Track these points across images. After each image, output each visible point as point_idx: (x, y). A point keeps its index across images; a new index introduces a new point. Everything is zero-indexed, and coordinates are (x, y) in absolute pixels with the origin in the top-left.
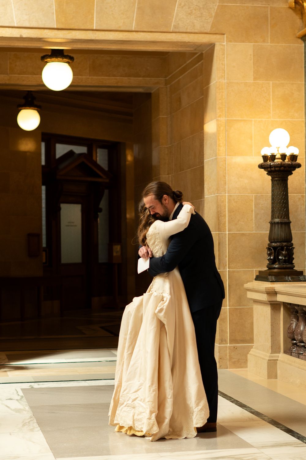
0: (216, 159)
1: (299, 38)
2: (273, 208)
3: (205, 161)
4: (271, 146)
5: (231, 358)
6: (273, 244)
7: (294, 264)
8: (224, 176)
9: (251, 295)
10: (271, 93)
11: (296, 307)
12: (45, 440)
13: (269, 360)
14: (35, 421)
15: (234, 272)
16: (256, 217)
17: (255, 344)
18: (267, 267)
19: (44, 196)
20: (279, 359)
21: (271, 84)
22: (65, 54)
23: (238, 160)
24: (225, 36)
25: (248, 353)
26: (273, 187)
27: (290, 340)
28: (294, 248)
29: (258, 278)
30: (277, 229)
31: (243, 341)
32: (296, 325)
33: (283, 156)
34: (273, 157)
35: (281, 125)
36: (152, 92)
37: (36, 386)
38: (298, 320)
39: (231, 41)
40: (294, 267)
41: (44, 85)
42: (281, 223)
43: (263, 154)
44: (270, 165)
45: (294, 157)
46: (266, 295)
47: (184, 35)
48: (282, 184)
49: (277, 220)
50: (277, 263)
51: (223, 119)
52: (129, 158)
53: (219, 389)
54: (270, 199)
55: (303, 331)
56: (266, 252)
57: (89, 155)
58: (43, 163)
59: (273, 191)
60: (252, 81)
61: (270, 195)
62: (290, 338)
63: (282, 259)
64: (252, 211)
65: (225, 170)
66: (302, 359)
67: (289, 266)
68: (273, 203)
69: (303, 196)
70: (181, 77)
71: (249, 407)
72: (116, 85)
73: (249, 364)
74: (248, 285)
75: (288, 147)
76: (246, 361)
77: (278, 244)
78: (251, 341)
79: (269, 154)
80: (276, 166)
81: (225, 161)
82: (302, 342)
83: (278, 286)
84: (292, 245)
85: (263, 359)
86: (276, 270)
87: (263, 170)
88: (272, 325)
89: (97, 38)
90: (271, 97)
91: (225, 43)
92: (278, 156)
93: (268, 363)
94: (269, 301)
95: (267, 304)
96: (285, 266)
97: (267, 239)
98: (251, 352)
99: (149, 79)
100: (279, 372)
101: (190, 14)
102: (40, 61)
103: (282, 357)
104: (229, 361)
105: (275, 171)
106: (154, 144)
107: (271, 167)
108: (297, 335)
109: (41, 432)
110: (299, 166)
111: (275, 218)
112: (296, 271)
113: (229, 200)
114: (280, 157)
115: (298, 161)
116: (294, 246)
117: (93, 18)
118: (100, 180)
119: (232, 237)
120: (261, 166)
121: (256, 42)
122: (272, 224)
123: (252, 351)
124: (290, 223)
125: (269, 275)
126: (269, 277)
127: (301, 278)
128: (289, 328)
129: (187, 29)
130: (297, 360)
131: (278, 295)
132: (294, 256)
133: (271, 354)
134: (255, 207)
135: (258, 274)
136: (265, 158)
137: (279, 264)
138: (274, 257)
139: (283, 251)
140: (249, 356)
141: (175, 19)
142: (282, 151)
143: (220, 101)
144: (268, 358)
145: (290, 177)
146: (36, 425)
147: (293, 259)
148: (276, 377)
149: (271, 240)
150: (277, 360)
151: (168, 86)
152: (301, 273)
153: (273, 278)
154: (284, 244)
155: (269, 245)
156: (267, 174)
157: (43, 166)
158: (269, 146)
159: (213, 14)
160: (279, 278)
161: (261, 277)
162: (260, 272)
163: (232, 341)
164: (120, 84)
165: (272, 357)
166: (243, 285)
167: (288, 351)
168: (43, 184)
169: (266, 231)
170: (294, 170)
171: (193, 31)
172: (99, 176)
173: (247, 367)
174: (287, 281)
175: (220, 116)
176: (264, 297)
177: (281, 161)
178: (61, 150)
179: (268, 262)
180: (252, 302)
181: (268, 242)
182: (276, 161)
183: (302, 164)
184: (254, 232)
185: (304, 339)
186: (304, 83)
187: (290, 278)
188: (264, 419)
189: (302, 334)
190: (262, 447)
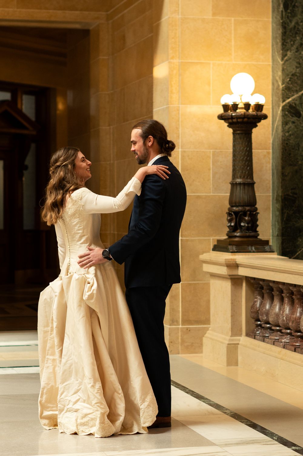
0: (168, 108)
2: (234, 166)
3: (154, 110)
4: (233, 93)
5: (183, 341)
6: (234, 208)
7: (258, 231)
8: (177, 128)
9: (207, 268)
10: (233, 32)
11: (261, 283)
13: (228, 344)
15: (187, 240)
16: (214, 177)
17: (211, 326)
18: (227, 235)
20: (240, 343)
21: (233, 21)
23: (193, 109)
25: (203, 336)
26: (234, 141)
27: (253, 320)
28: (258, 213)
29: (216, 248)
30: (239, 191)
31: (198, 322)
32: (261, 303)
33: (247, 106)
34: (235, 107)
35: (244, 69)
36: (91, 28)
38: (263, 297)
40: (258, 235)
42: (244, 184)
43: (223, 103)
44: (232, 116)
45: (259, 107)
46: (225, 268)
48: (245, 139)
49: (239, 180)
50: (239, 231)
51: (176, 61)
52: (61, 106)
53: (171, 379)
54: (231, 156)
55: (269, 310)
56: (225, 217)
57: (13, 103)
59: (234, 146)
61: (231, 150)
62: (253, 318)
63: (244, 226)
64: (209, 169)
65: (179, 121)
66: (267, 343)
67: (253, 234)
68: (234, 160)
69: (268, 153)
70: (126, 11)
71: (207, 399)
72: (48, 19)
73: (204, 348)
74: (204, 257)
75: (252, 95)
76: (201, 345)
77: (240, 208)
78: (207, 321)
79: (230, 103)
80: (238, 117)
81: (178, 110)
82: (268, 323)
83: (240, 258)
84: (256, 209)
85: (222, 343)
86: (237, 239)
87: (223, 121)
88: (232, 303)
90: (233, 35)
92: (241, 105)
93: (228, 348)
94: (230, 275)
95: (227, 278)
96: (248, 234)
98: (207, 335)
99: (87, 13)
100: (240, 358)
103: (244, 340)
104: (181, 345)
105: (237, 123)
106: (92, 91)
107: (232, 118)
108: (262, 315)
110: (265, 117)
111: (237, 178)
112: (261, 240)
113: (183, 157)
114: (243, 106)
115: (264, 112)
116: (258, 211)
118: (25, 132)
120: (221, 117)
122: (234, 185)
123: (209, 334)
124: (253, 183)
125: (230, 245)
126: (230, 247)
127: (267, 248)
128: (253, 306)
130: (262, 344)
131: (240, 269)
132: (258, 223)
133: (231, 336)
134: (213, 164)
135: (216, 243)
136: (226, 107)
137: (241, 232)
138: (236, 224)
139: (246, 216)
140: (204, 339)
142: (245, 100)
143: (173, 40)
144: (227, 342)
145: (254, 131)
147: (257, 226)
148: (236, 364)
149: (232, 203)
150: (238, 344)
151: (110, 21)
152: (267, 242)
153: (234, 248)
154: (247, 208)
155: (229, 209)
156: (228, 126)
158: (231, 93)
160: (241, 248)
161: (219, 247)
162: (218, 241)
163: (185, 322)
164: (53, 19)
165: (233, 340)
166: (198, 256)
167: (251, 334)
169: (225, 193)
170: (259, 121)
172: (24, 127)
173: (202, 352)
174: (250, 252)
175: (173, 58)
176: (224, 271)
177: (245, 111)
179: (227, 229)
180: (208, 276)
181: (229, 206)
182: (238, 111)
183: (268, 115)
184: (212, 194)
185: (271, 320)
186: (271, 20)
187: (253, 248)
188: (225, 413)
189: (267, 314)
190: (226, 445)
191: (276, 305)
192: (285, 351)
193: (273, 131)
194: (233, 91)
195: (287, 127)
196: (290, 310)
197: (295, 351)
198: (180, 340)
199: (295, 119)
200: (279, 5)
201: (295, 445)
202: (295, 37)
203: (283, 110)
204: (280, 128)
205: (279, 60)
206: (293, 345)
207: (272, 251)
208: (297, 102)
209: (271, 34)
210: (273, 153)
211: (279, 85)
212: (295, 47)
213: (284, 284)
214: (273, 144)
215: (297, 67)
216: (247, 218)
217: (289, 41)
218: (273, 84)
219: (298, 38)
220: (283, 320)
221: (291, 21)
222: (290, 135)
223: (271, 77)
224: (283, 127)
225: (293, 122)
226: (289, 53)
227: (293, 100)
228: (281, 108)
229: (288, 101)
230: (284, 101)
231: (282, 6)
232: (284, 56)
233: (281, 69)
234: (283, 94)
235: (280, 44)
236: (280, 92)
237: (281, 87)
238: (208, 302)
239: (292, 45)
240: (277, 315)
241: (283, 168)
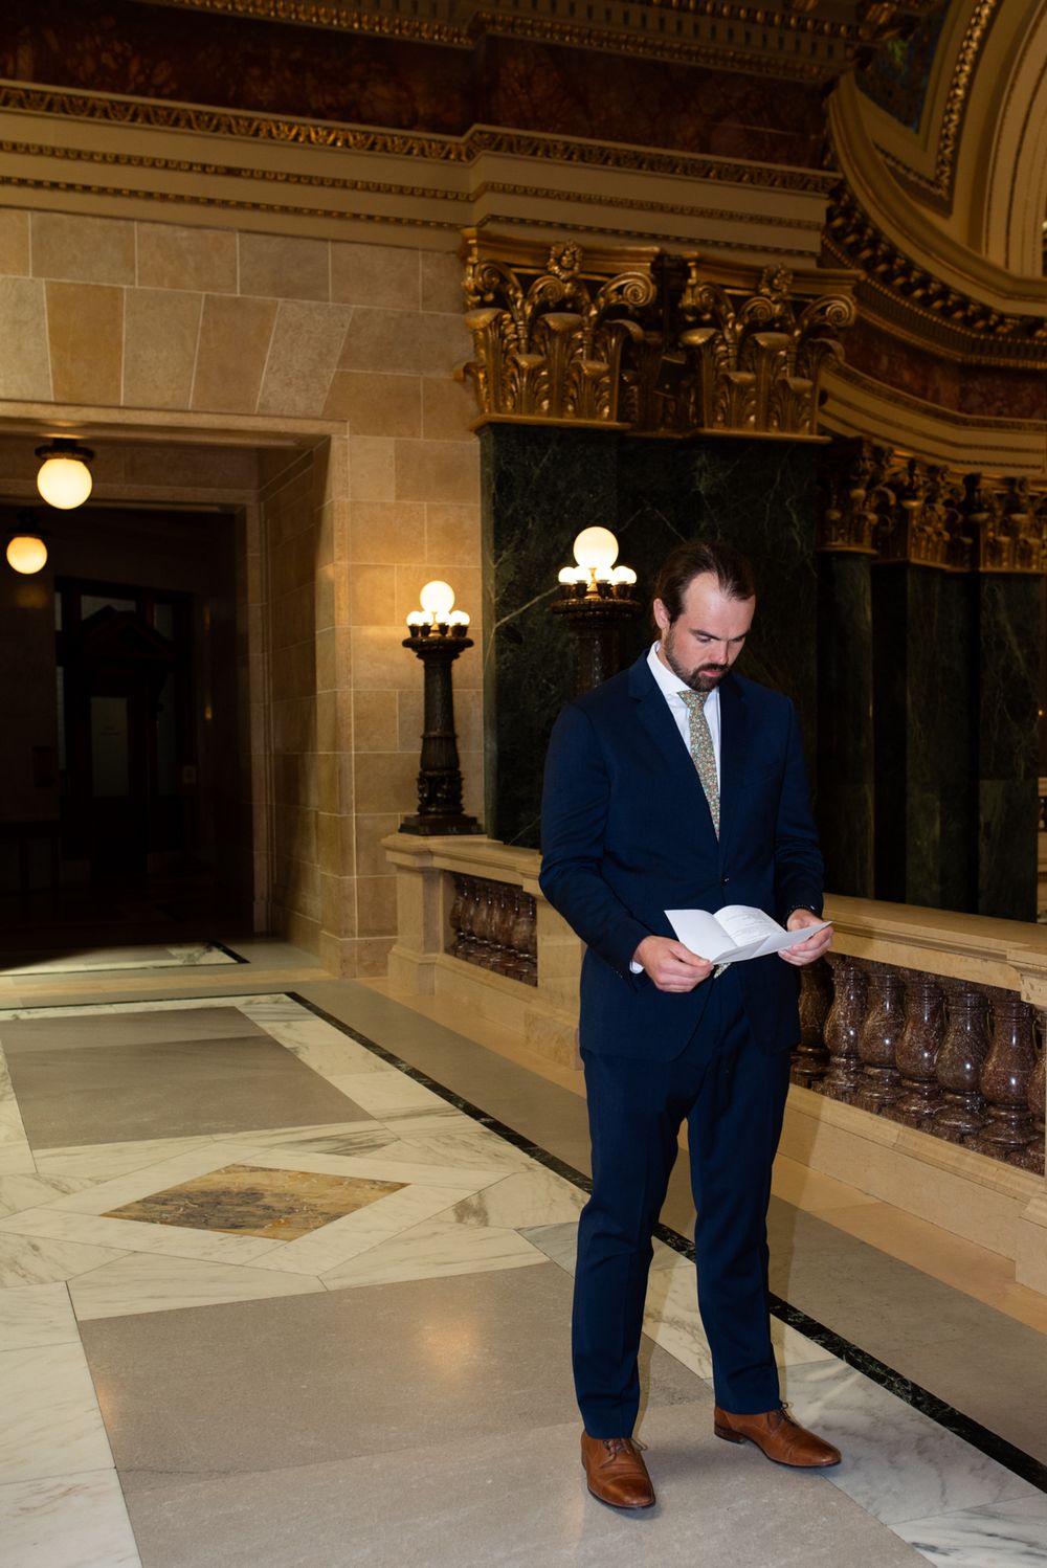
0: (334, 629)
1: (471, 431)
2: (427, 712)
3: (317, 632)
4: (424, 611)
5: (360, 960)
6: (428, 773)
7: (462, 805)
8: (348, 659)
9: (391, 857)
10: (426, 522)
12: (19, 1115)
13: (420, 964)
14: (9, 1081)
15: (365, 818)
16: (401, 728)
17: (399, 937)
18: (418, 810)
19: (60, 683)
20: (436, 962)
21: (425, 507)
22: (81, 445)
23: (372, 631)
24: (348, 424)
25: (389, 952)
26: (427, 677)
27: (453, 930)
28: (462, 779)
29: (404, 829)
30: (434, 747)
31: (382, 932)
32: (465, 906)
33: (443, 628)
34: (426, 629)
35: (440, 576)
36: (235, 511)
37: (24, 1015)
38: (467, 898)
39: (358, 434)
40: (463, 810)
41: (41, 498)
42: (442, 739)
43: (410, 624)
44: (423, 642)
45: (460, 630)
46: (415, 857)
47: (277, 420)
48: (443, 674)
49: (434, 733)
50: (435, 804)
51: (346, 564)
54: (422, 700)
55: (473, 917)
56: (415, 785)
57: (140, 615)
58: (59, 627)
59: (427, 684)
60: (391, 500)
61: (422, 690)
62: (454, 927)
63: (441, 798)
64: (395, 717)
65: (349, 648)
66: (472, 963)
67: (455, 808)
68: (427, 705)
69: (478, 693)
70: (281, 489)
72: (171, 500)
73: (390, 969)
74: (384, 841)
75: (450, 612)
76: (385, 965)
77: (436, 773)
78: (394, 931)
79: (420, 624)
80: (431, 644)
81: (349, 633)
82: (472, 934)
83: (434, 842)
84: (460, 773)
85: (411, 962)
86: (431, 817)
87: (409, 650)
88: (425, 907)
89: (127, 422)
90: (426, 528)
91: (347, 436)
92: (435, 627)
93: (419, 969)
94: (420, 868)
95: (417, 872)
96: (447, 809)
97: (418, 764)
98: (393, 950)
99: (228, 490)
100: (436, 984)
101: (287, 384)
102: (34, 456)
103: (442, 958)
104: (358, 965)
105: (431, 652)
107: (423, 644)
108: (466, 923)
109: (15, 1102)
110: (470, 643)
111: (432, 729)
112: (465, 817)
113: (357, 701)
114: (437, 629)
115: (469, 636)
116: (463, 776)
117: (118, 386)
119: (362, 760)
120: (406, 643)
121: (400, 435)
122: (426, 740)
123: (396, 949)
124: (455, 737)
125: (422, 824)
126: (421, 828)
127: (473, 828)
128: (454, 911)
129: (282, 410)
130: (464, 964)
131: (434, 858)
132: (463, 793)
133: (427, 951)
134: (400, 710)
135: (404, 822)
136: (413, 629)
137: (437, 806)
138: (430, 794)
139: (444, 784)
140: (389, 956)
141: (263, 393)
142: (440, 620)
143: (340, 533)
144: (418, 961)
145: (456, 664)
146: (9, 1088)
147: (462, 797)
148: (432, 992)
149: (425, 766)
150: (434, 964)
151: (262, 503)
152: (474, 820)
153: (428, 829)
154: (447, 773)
155: (421, 774)
156: (418, 656)
157: (58, 633)
158: (421, 609)
159: (328, 387)
160: (437, 829)
161: (406, 828)
162: (407, 819)
163: (362, 932)
164: (178, 499)
165: (426, 958)
166: (379, 840)
167: (452, 950)
168: (58, 664)
169: (416, 750)
170: (462, 650)
171: (293, 414)
172: (158, 651)
173: (386, 975)
174: (449, 834)
175: (340, 559)
176: (413, 861)
177: (439, 635)
178: (90, 605)
179: (419, 802)
180: (394, 867)
181: (419, 769)
182: (431, 635)
183: (475, 642)
184: (399, 752)
185: (476, 930)
186: (479, 505)
187: (455, 829)
188: (398, 1068)
189: (471, 922)
190: (389, 1118)
191: (482, 910)
192: (493, 974)
193: (484, 662)
194: (424, 606)
195: (503, 657)
196: (500, 916)
197: (506, 975)
198: (356, 958)
199: (513, 646)
200: (489, 486)
201: (484, 1115)
202: (513, 530)
203: (497, 632)
204: (493, 658)
205: (491, 562)
206: (504, 967)
207: (480, 832)
208: (517, 622)
209: (479, 525)
210: (485, 693)
211: (491, 599)
212: (513, 544)
213: (490, 881)
214: (484, 680)
215: (516, 573)
216: (445, 787)
217: (504, 536)
218: (484, 596)
219: (517, 532)
220: (492, 932)
221: (507, 508)
222: (507, 669)
223: (480, 587)
224: (497, 658)
225: (512, 651)
226: (504, 553)
227: (511, 619)
228: (494, 631)
229: (503, 621)
230: (498, 620)
231: (494, 487)
232: (497, 557)
233: (493, 575)
234: (497, 611)
235: (492, 540)
236: (493, 608)
237: (494, 601)
238: (395, 902)
239: (509, 542)
240: (484, 923)
241: (498, 715)
